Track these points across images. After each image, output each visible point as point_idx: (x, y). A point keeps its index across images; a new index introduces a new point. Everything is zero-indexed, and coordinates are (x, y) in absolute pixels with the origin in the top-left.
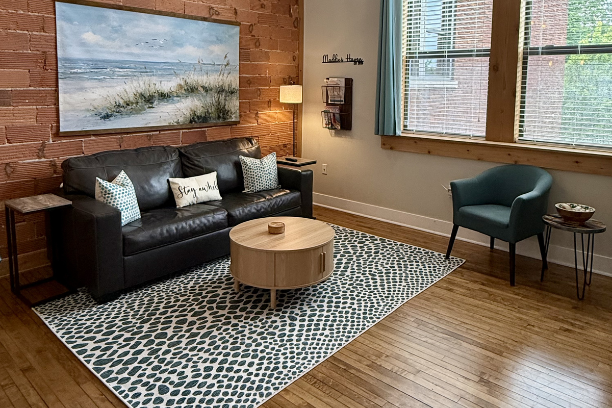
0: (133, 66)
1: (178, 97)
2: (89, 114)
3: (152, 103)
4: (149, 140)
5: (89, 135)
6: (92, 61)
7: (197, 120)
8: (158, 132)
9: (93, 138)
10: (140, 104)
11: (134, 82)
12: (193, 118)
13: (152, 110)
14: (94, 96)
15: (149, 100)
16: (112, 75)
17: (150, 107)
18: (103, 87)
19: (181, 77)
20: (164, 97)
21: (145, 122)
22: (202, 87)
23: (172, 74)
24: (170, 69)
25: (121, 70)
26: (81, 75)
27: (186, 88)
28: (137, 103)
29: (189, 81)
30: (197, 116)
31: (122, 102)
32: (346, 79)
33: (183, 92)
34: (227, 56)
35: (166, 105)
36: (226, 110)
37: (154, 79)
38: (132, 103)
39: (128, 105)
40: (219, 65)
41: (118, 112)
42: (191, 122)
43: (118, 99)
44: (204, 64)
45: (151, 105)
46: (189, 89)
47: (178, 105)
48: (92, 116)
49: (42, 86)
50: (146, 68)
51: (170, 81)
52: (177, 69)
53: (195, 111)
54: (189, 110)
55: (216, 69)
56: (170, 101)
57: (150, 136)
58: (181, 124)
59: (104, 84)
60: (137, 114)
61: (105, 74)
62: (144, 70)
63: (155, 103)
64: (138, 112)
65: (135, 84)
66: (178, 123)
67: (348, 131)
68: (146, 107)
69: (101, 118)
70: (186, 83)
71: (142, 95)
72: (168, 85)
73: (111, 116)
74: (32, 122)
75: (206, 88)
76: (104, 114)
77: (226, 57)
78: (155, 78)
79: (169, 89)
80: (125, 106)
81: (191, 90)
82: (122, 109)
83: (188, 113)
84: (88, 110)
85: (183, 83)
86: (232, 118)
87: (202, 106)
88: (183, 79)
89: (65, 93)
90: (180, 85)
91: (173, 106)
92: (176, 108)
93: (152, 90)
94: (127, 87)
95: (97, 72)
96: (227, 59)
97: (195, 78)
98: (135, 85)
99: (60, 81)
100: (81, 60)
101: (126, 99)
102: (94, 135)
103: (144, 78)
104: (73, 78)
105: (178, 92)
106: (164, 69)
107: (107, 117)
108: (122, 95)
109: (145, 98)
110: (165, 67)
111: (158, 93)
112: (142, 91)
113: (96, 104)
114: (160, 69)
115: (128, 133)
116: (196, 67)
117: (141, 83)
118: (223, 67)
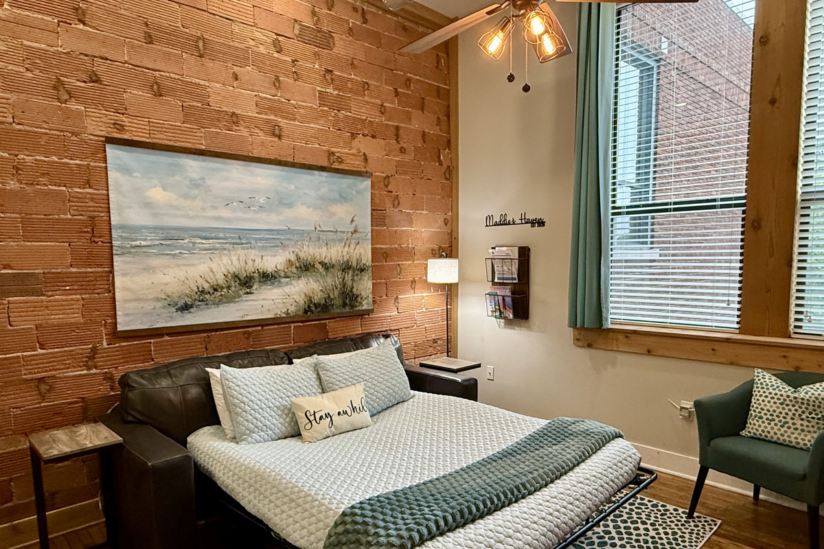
0: (221, 235)
1: (286, 277)
2: (160, 304)
3: (250, 287)
4: (248, 338)
5: (161, 335)
6: (162, 228)
7: (313, 309)
8: (260, 328)
9: (167, 338)
10: (233, 289)
11: (223, 258)
12: (309, 306)
13: (251, 297)
14: (167, 279)
15: (246, 282)
16: (191, 250)
17: (247, 293)
18: (179, 266)
19: (291, 250)
20: (267, 278)
21: (241, 313)
22: (320, 263)
23: (277, 246)
24: (275, 239)
25: (204, 241)
26: (145, 250)
27: (298, 265)
28: (229, 287)
29: (302, 255)
30: (315, 304)
31: (206, 286)
32: (520, 248)
33: (294, 270)
34: (354, 219)
35: (269, 289)
36: (354, 295)
37: (253, 254)
38: (222, 288)
39: (216, 290)
40: (344, 232)
41: (202, 301)
42: (306, 312)
43: (201, 282)
44: (323, 231)
45: (248, 290)
46: (302, 266)
47: (287, 289)
48: (164, 307)
49: (90, 266)
50: (242, 238)
51: (275, 256)
52: (285, 239)
53: (310, 298)
54: (303, 296)
55: (339, 238)
56: (276, 283)
57: (249, 333)
58: (292, 315)
59: (181, 262)
60: (228, 302)
61: (182, 247)
62: (238, 241)
63: (255, 287)
64: (230, 300)
65: (225, 260)
66: (288, 314)
67: (524, 321)
68: (241, 292)
69: (177, 310)
70: (298, 258)
71: (236, 276)
72: (273, 261)
73: (192, 306)
74: (77, 318)
75: (326, 264)
76: (181, 303)
77: (352, 221)
78: (253, 252)
79: (273, 266)
80: (211, 291)
81: (305, 268)
82: (207, 296)
83: (301, 300)
84: (157, 299)
85: (293, 258)
86: (363, 306)
87: (321, 290)
88: (293, 252)
89: (124, 275)
90: (290, 261)
91: (281, 290)
92: (284, 293)
93: (250, 268)
94: (214, 265)
95: (169, 245)
96: (354, 223)
97: (311, 251)
98: (225, 262)
99: (115, 258)
100: (147, 228)
101: (213, 282)
102: (168, 335)
103: (238, 252)
104: (135, 254)
105: (286, 270)
106: (267, 239)
107: (186, 308)
108: (206, 276)
109: (240, 279)
110: (268, 236)
111: (259, 272)
112: (235, 270)
113: (169, 290)
114: (261, 239)
115: (216, 330)
116: (311, 235)
117: (234, 259)
118: (350, 235)
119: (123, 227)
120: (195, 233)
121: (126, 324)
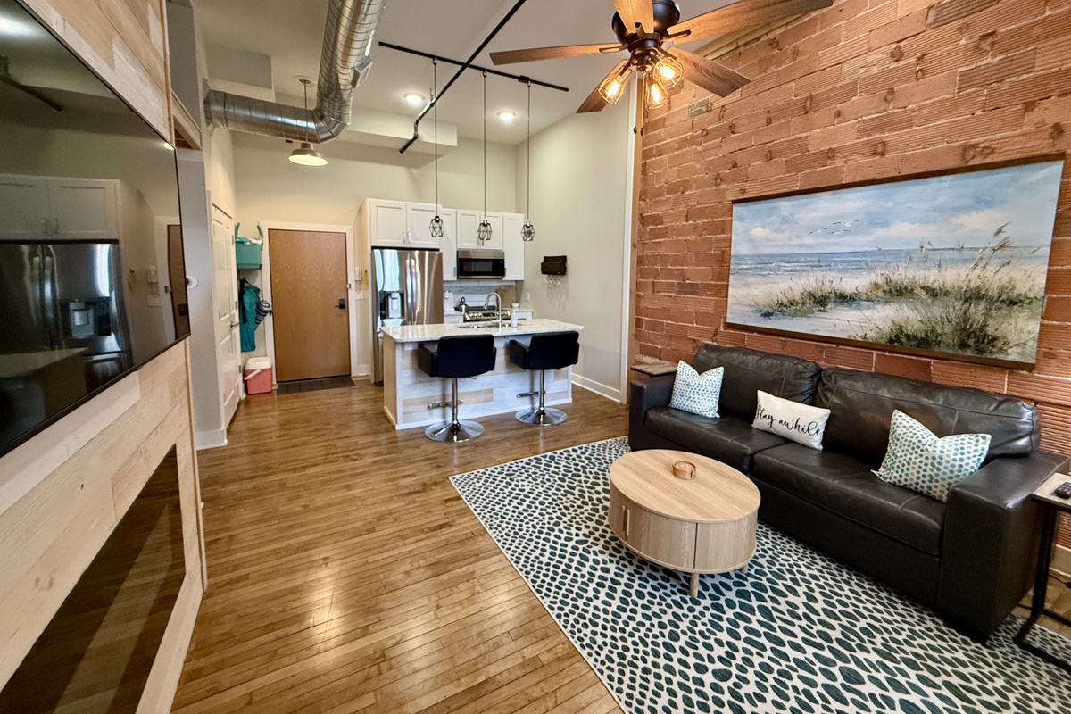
0: (802, 259)
2: (750, 309)
3: (825, 306)
4: (821, 351)
5: (753, 331)
6: (758, 256)
7: (904, 340)
8: (835, 346)
9: (755, 334)
12: (896, 336)
14: (756, 292)
15: (820, 301)
16: (777, 271)
17: (821, 311)
18: (766, 283)
22: (923, 288)
25: (787, 265)
26: (746, 271)
27: (886, 288)
28: (804, 304)
30: (907, 335)
31: (785, 301)
33: (880, 293)
34: (1003, 229)
36: (986, 335)
38: (798, 303)
41: (780, 311)
42: (891, 341)
43: (781, 296)
45: (822, 309)
46: (893, 290)
48: (753, 312)
49: (720, 281)
53: (901, 327)
57: (822, 347)
59: (768, 280)
60: (802, 316)
61: (770, 269)
62: (818, 264)
63: (829, 306)
64: (804, 314)
68: (814, 309)
69: (762, 315)
70: (888, 282)
71: (811, 295)
73: (772, 314)
74: (710, 310)
75: (934, 290)
76: (765, 311)
77: (999, 231)
80: (788, 305)
81: (898, 292)
82: (785, 309)
84: (750, 306)
85: (880, 280)
87: (921, 321)
89: (734, 287)
90: (876, 284)
93: (827, 288)
94: (792, 284)
95: (761, 268)
96: (1001, 237)
98: (803, 282)
99: (731, 276)
100: (748, 256)
101: (791, 297)
102: (758, 332)
104: (740, 274)
107: (768, 315)
108: (786, 293)
109: (815, 298)
111: (835, 293)
112: (811, 289)
115: (792, 337)
119: (736, 257)
120: (781, 258)
121: (732, 319)
